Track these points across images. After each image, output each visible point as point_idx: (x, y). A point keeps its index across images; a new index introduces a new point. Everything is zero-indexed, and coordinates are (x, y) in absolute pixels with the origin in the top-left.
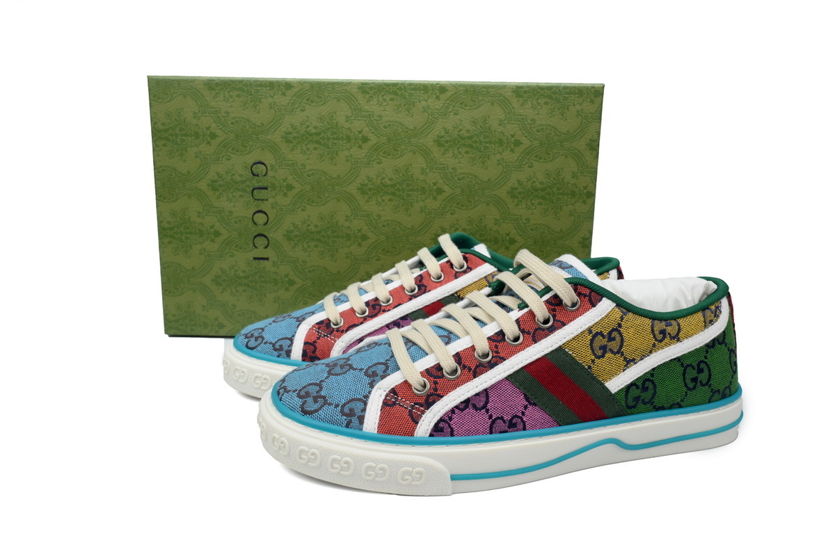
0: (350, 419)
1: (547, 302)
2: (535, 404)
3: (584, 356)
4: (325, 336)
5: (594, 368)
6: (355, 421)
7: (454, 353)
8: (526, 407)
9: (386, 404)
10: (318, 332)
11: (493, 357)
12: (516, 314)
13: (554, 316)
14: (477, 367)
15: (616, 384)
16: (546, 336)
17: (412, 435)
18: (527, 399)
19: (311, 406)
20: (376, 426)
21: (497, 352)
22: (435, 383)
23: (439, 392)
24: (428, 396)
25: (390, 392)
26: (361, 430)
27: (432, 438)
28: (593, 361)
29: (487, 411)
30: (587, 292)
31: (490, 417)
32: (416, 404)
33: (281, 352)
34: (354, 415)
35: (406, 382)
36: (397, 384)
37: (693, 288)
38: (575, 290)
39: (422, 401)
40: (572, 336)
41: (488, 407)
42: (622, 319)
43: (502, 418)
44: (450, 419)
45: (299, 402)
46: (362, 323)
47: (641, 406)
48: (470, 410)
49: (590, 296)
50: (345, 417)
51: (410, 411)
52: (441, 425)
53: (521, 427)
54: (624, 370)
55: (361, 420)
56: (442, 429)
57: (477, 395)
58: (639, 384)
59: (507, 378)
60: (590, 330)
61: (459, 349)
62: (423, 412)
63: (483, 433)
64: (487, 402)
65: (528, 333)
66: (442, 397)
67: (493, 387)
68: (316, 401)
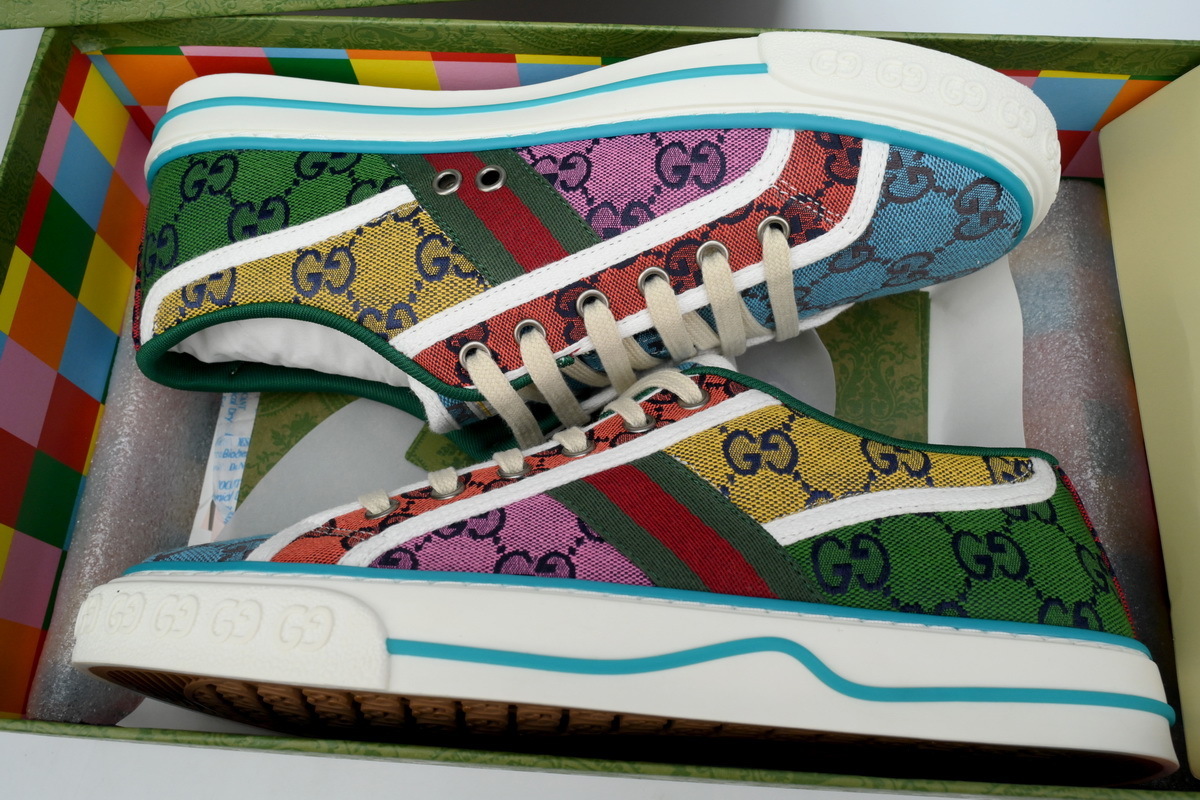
0: (229, 555)
2: (599, 539)
3: (713, 471)
4: (805, 200)
5: (735, 493)
6: (237, 554)
7: (463, 474)
8: (579, 541)
10: (821, 211)
11: (530, 472)
13: (658, 417)
15: (788, 530)
16: (636, 437)
17: (332, 564)
18: (583, 528)
20: (272, 555)
21: (540, 466)
22: (411, 503)
25: (326, 525)
26: (242, 560)
28: (731, 478)
29: (497, 540)
30: (722, 381)
31: (501, 550)
33: (913, 164)
34: (242, 550)
35: (362, 510)
36: (342, 514)
38: (703, 381)
39: (374, 524)
40: (685, 435)
41: (501, 534)
43: (524, 553)
44: (419, 548)
46: (713, 225)
47: (858, 591)
48: (465, 538)
49: (726, 385)
50: (221, 554)
51: (346, 538)
52: (396, 555)
53: (566, 572)
54: (806, 509)
56: (397, 561)
59: (551, 492)
60: (722, 429)
62: (368, 537)
66: (411, 516)
67: (516, 506)
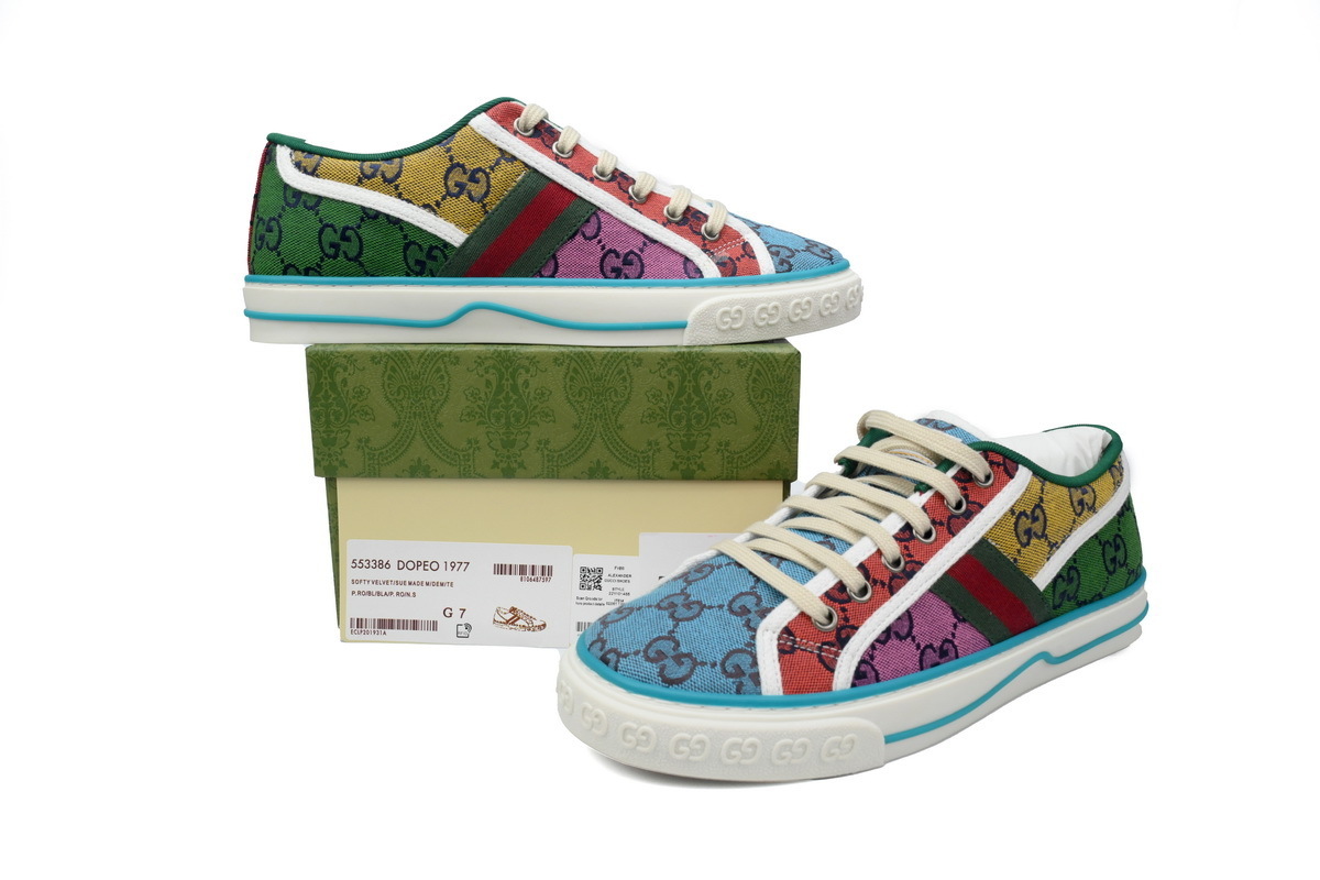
0: (739, 682)
1: (955, 478)
2: (964, 620)
3: (1008, 546)
5: (1021, 561)
6: (746, 680)
7: (857, 564)
8: (955, 626)
9: (782, 651)
11: (906, 563)
12: (920, 500)
13: (966, 497)
14: (891, 579)
15: (1042, 579)
16: (964, 525)
17: (830, 689)
18: (955, 615)
19: (675, 671)
20: (780, 684)
21: (910, 556)
22: (843, 610)
23: (851, 622)
24: (839, 630)
25: (782, 632)
26: (760, 693)
27: (856, 690)
28: (1019, 551)
29: (913, 639)
30: (1000, 459)
31: (918, 646)
32: (824, 644)
34: (743, 674)
35: (803, 614)
36: (790, 619)
37: (1091, 441)
38: (986, 458)
39: (832, 638)
40: (995, 521)
41: (914, 633)
42: (1042, 490)
43: (931, 646)
44: (872, 657)
45: (653, 669)
47: (1067, 604)
48: (894, 642)
49: (1004, 464)
50: (731, 680)
51: (819, 656)
52: (862, 669)
53: (953, 655)
54: (1048, 559)
55: (756, 678)
56: (866, 675)
57: (899, 618)
58: (1065, 574)
59: (930, 590)
60: (1012, 511)
61: (862, 558)
62: (837, 654)
63: (913, 671)
64: (911, 627)
65: (941, 524)
66: (857, 628)
67: (916, 605)
68: (680, 664)
